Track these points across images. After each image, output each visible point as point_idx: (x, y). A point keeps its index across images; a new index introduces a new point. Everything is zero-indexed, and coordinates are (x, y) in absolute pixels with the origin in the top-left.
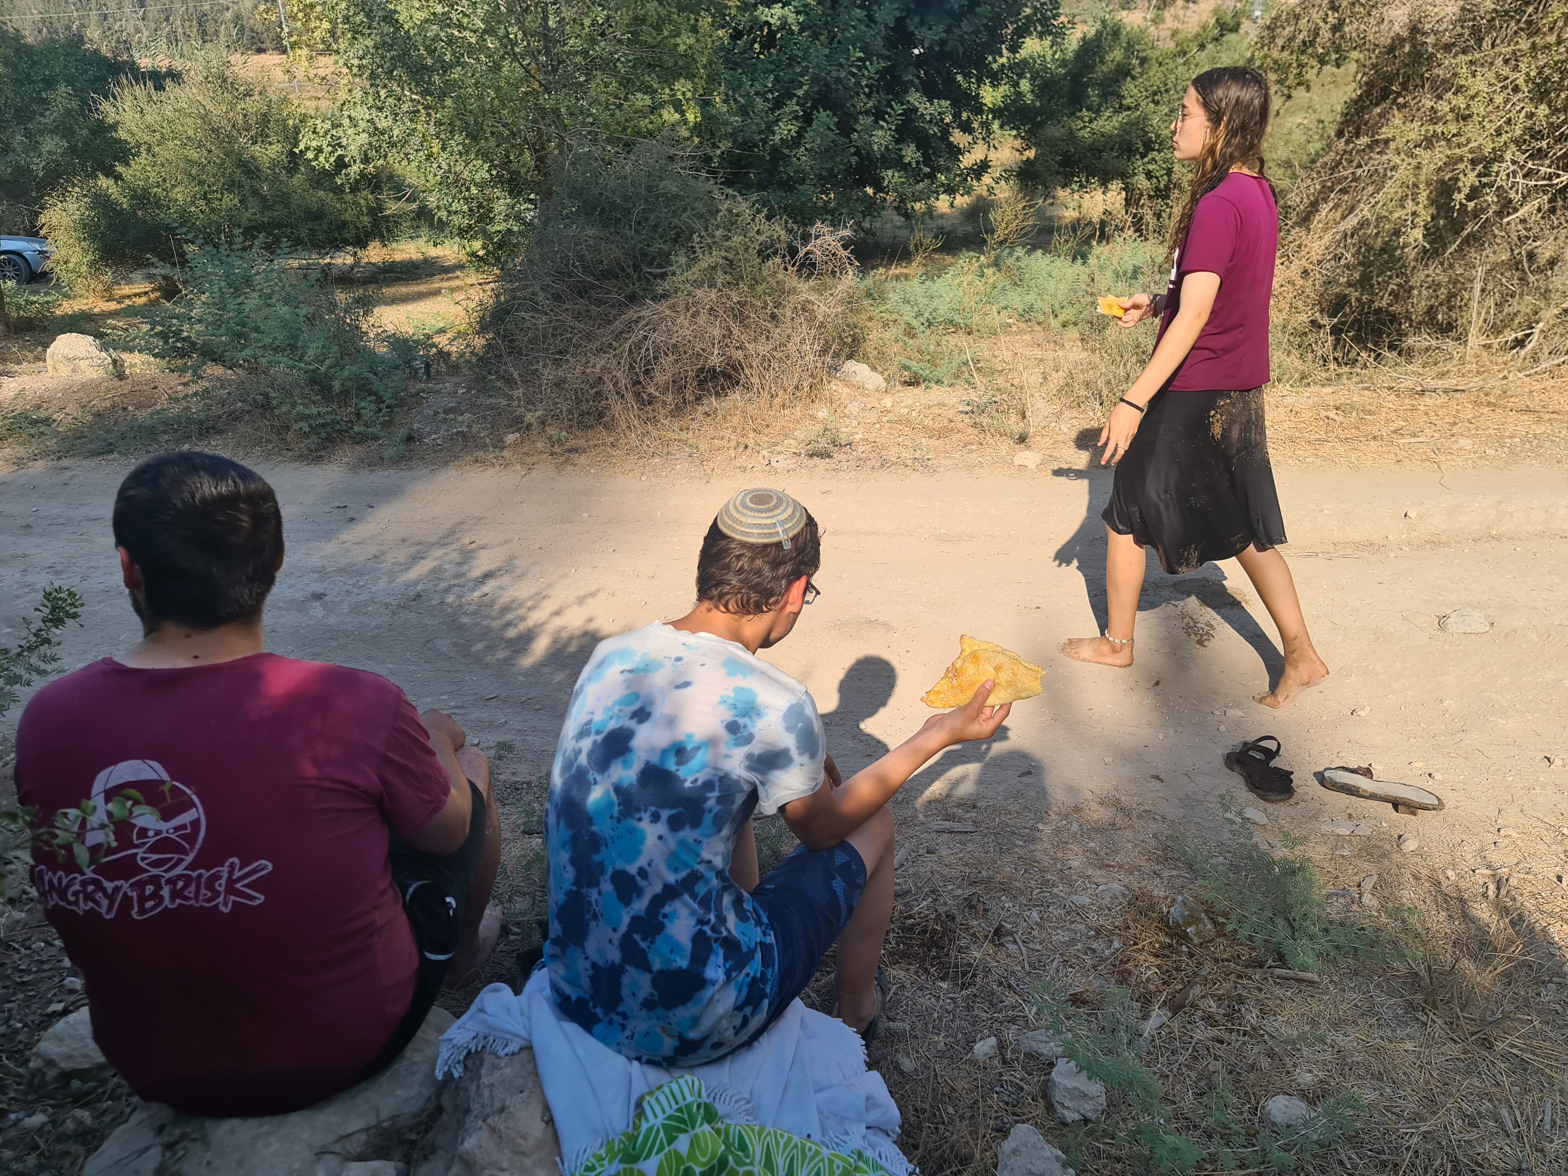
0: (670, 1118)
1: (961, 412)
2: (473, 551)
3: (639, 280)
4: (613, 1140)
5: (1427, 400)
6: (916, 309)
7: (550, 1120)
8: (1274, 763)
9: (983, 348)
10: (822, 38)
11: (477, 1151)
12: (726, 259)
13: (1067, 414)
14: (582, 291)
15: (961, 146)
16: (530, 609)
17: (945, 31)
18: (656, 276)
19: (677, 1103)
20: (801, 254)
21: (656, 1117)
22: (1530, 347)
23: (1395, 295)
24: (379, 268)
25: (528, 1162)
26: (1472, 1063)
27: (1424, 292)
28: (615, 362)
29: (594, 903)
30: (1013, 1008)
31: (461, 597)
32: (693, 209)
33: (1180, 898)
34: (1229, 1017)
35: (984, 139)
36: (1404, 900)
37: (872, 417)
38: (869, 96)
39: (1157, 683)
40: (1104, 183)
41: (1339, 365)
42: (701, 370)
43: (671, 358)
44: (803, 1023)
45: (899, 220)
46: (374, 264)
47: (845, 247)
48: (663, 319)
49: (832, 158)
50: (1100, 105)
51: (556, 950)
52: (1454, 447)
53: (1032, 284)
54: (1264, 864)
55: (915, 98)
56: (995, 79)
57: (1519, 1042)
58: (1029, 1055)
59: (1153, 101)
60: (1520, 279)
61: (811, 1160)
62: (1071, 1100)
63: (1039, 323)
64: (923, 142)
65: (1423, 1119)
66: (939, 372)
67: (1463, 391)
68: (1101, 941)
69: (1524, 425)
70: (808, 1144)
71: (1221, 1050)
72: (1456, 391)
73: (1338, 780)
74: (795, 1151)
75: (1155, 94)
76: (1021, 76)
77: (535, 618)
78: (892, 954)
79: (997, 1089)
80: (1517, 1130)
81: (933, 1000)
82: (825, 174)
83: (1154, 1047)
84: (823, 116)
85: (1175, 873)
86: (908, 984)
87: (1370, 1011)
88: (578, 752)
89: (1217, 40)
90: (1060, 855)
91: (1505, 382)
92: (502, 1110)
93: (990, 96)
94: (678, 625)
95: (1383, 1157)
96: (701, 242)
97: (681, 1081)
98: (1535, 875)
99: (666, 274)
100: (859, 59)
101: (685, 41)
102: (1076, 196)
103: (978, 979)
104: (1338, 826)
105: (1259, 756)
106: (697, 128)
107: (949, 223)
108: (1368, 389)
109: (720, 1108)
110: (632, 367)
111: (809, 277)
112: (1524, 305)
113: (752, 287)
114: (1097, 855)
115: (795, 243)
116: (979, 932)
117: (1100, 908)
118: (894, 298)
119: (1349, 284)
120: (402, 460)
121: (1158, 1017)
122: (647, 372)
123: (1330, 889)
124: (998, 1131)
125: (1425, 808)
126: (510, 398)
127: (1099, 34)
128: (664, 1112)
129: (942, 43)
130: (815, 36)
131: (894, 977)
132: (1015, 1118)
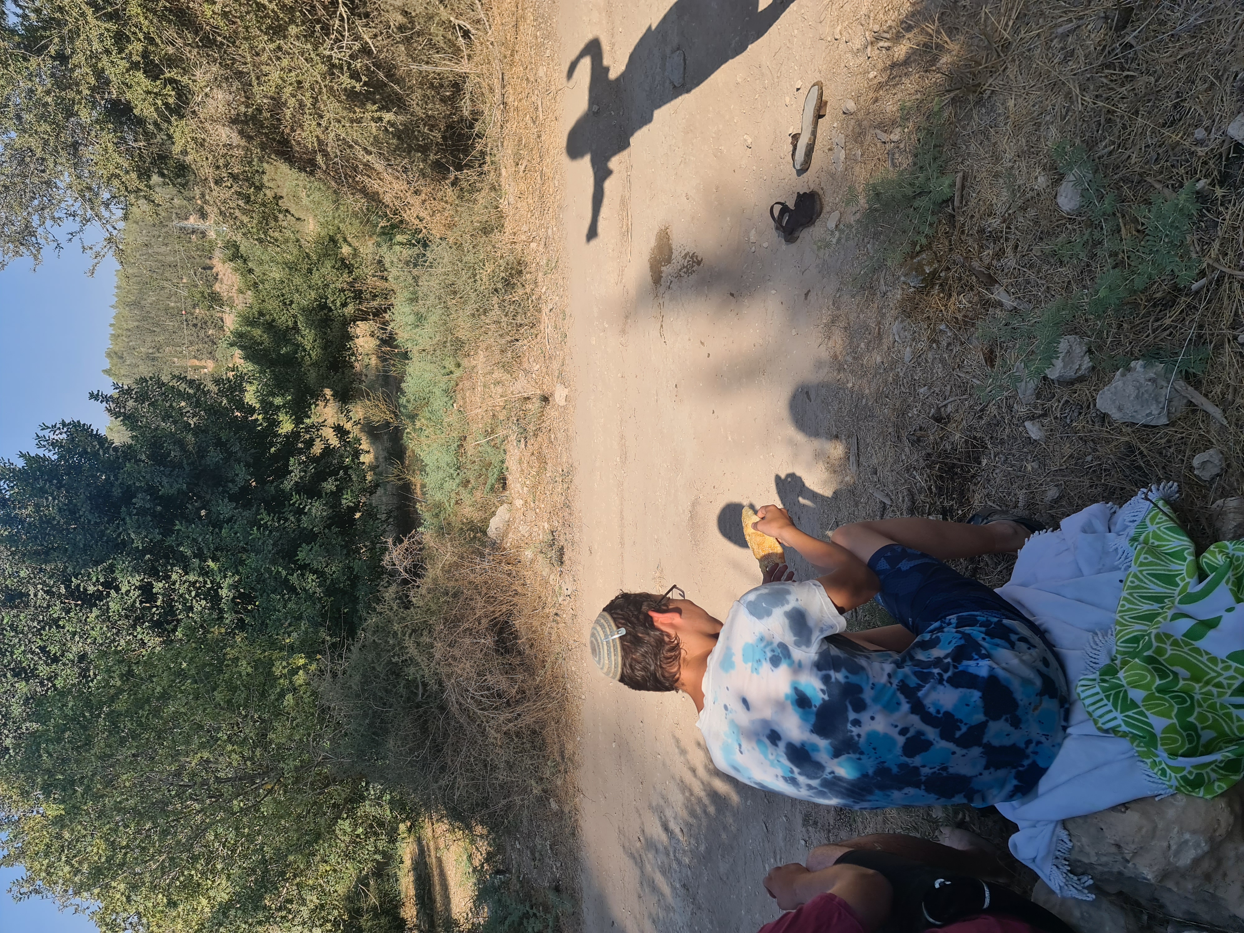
0: (1115, 706)
1: (526, 446)
2: (646, 840)
3: (428, 703)
4: (1137, 751)
5: (510, 100)
6: (447, 479)
7: (1125, 806)
8: (791, 206)
9: (477, 428)
10: (244, 557)
11: (1155, 868)
12: (410, 635)
13: (526, 365)
14: (437, 749)
15: (323, 446)
16: (692, 794)
17: (239, 464)
18: (425, 690)
19: (1102, 700)
20: (406, 576)
21: (1115, 718)
22: (469, 27)
23: (432, 128)
24: (421, 908)
25: (1161, 825)
26: (1022, 55)
27: (430, 106)
28: (492, 722)
29: (933, 770)
30: (999, 407)
31: (684, 851)
32: (373, 662)
33: (902, 278)
34: (996, 240)
35: (318, 430)
36: (894, 109)
37: (531, 516)
38: (286, 520)
39: (732, 295)
40: (350, 338)
41: (484, 163)
42: (497, 651)
43: (488, 677)
44: (1024, 585)
45: (380, 491)
46: (418, 913)
47: (401, 541)
48: (458, 684)
49: (334, 546)
50: (294, 344)
51: (977, 797)
52: (545, 79)
53: (427, 390)
54: (871, 215)
55: (288, 484)
56: (274, 423)
57: (1003, 20)
58: (1038, 396)
59: (290, 305)
60: (419, 36)
61: (1141, 581)
62: (1073, 363)
63: (457, 385)
64: (321, 476)
65: (1070, 92)
66: (495, 460)
67: (503, 74)
68: (940, 339)
69: (527, 29)
70: (1128, 583)
71: (1023, 247)
72: (503, 79)
73: (803, 159)
74: (1135, 595)
75: (285, 304)
76: (271, 404)
77: (698, 790)
78: (961, 505)
79: (1068, 421)
80: (1074, 21)
81: (997, 471)
82: (345, 552)
83: (1024, 297)
84: (301, 555)
85: (882, 282)
86: (985, 492)
87: (985, 133)
88: (810, 787)
89: (245, 260)
90: (873, 371)
91: (495, 44)
92: (1118, 846)
93: (286, 426)
94: (700, 707)
95: (1103, 121)
96: (398, 655)
97: (1083, 695)
98: (870, 11)
99: (423, 683)
100: (258, 529)
101: (245, 667)
102: (360, 358)
103: (978, 435)
104: (839, 159)
105: (786, 218)
106: (310, 656)
107: (381, 452)
108: (502, 143)
109: (1104, 661)
110: (496, 708)
111: (424, 569)
112: (437, 32)
113: (433, 613)
114: (870, 342)
115: (399, 581)
116: (939, 434)
117: (914, 340)
118: (438, 496)
119: (424, 161)
120: (575, 897)
121: (999, 294)
122: (500, 696)
123: (889, 164)
124: (1104, 421)
125: (821, 95)
126: (523, 806)
127: (242, 348)
128: (1111, 711)
129: (248, 465)
130: (242, 562)
131: (981, 502)
132: (1091, 406)
